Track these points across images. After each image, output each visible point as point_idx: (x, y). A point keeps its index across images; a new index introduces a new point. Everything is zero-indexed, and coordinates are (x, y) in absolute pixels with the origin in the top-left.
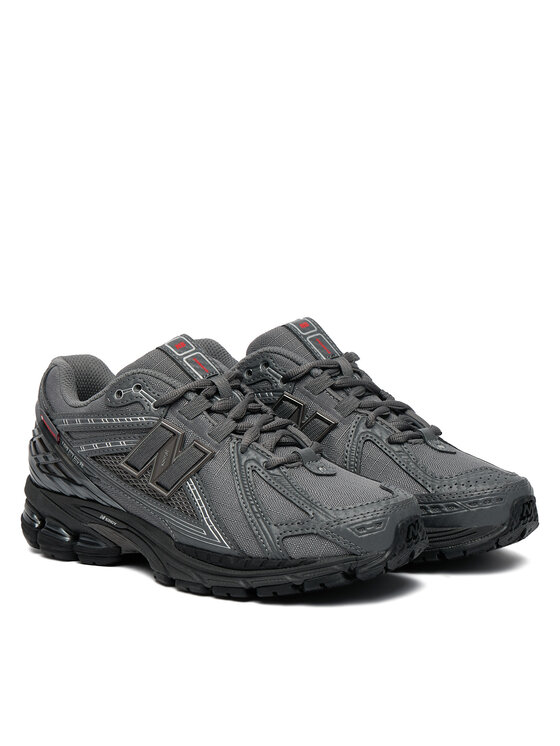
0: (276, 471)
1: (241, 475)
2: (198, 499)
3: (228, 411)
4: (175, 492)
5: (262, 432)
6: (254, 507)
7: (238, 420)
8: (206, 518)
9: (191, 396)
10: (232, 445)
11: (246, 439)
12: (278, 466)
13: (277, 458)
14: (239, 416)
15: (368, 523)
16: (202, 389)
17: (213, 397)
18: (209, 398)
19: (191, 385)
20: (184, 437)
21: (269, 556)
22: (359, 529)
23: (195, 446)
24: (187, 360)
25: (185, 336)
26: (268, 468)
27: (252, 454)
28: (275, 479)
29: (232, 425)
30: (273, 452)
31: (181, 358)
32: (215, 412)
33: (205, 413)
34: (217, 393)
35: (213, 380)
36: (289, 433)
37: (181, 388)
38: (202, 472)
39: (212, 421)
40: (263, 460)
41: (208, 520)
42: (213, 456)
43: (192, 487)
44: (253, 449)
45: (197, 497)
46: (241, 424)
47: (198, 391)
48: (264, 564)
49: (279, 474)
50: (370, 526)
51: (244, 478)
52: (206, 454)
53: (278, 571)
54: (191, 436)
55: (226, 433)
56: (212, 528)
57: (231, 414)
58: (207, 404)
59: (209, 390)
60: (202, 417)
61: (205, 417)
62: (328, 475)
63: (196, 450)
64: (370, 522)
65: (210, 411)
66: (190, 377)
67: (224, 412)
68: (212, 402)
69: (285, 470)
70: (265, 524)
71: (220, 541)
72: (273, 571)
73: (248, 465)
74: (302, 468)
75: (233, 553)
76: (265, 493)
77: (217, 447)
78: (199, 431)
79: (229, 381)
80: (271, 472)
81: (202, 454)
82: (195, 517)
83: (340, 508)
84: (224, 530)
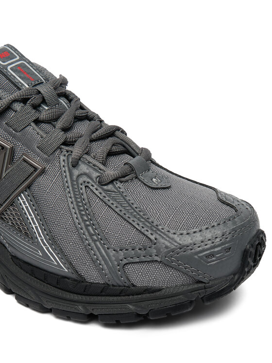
0: (110, 187)
1: (74, 191)
2: (31, 216)
3: (56, 119)
4: (7, 207)
5: (92, 141)
6: (90, 228)
7: (66, 130)
8: (41, 238)
9: (18, 106)
10: (62, 158)
11: (77, 150)
12: (112, 182)
13: (111, 172)
14: (67, 125)
15: (216, 249)
16: (28, 99)
17: (39, 106)
18: (36, 107)
19: (16, 94)
20: (13, 151)
21: (110, 283)
22: (207, 256)
23: (25, 160)
24: (11, 69)
25: (8, 45)
26: (102, 183)
27: (83, 168)
28: (109, 196)
29: (61, 136)
30: (104, 164)
31: (5, 67)
32: (43, 122)
33: (33, 124)
34: (44, 101)
35: (39, 88)
36: (119, 141)
37: (7, 98)
38: (33, 187)
39: (41, 132)
40: (95, 174)
41: (42, 240)
42: (43, 171)
43: (24, 202)
44: (84, 162)
45: (30, 215)
46: (70, 135)
47: (24, 101)
48: (104, 290)
49: (113, 189)
50: (218, 252)
51: (78, 195)
52: (36, 169)
53: (119, 298)
54: (20, 150)
55: (55, 145)
56: (47, 249)
57: (59, 124)
58: (34, 115)
59: (36, 99)
60: (29, 129)
61: (32, 129)
62: (164, 188)
63: (25, 164)
64: (219, 248)
65: (37, 122)
66: (16, 86)
67: (51, 121)
68: (39, 111)
69: (118, 184)
70: (104, 248)
71: (56, 263)
72: (115, 298)
73: (81, 180)
74: (136, 181)
75: (70, 275)
76: (101, 211)
77: (47, 161)
78: (28, 144)
79: (55, 89)
80: (105, 187)
81: (32, 169)
82: (29, 235)
83: (185, 232)
84: (61, 252)
